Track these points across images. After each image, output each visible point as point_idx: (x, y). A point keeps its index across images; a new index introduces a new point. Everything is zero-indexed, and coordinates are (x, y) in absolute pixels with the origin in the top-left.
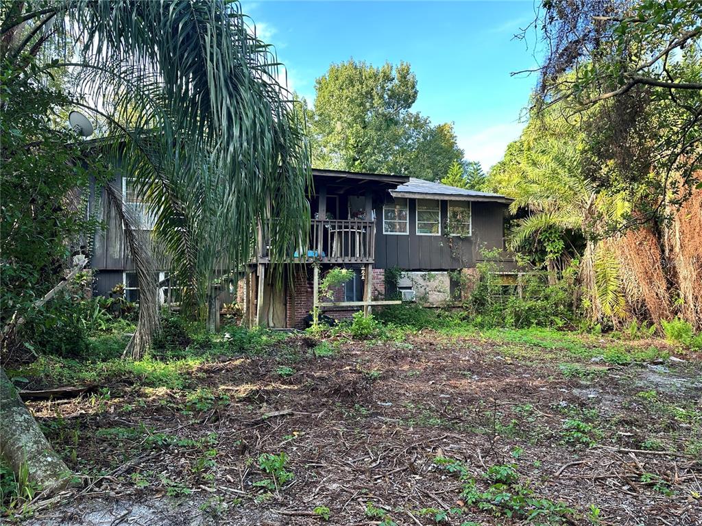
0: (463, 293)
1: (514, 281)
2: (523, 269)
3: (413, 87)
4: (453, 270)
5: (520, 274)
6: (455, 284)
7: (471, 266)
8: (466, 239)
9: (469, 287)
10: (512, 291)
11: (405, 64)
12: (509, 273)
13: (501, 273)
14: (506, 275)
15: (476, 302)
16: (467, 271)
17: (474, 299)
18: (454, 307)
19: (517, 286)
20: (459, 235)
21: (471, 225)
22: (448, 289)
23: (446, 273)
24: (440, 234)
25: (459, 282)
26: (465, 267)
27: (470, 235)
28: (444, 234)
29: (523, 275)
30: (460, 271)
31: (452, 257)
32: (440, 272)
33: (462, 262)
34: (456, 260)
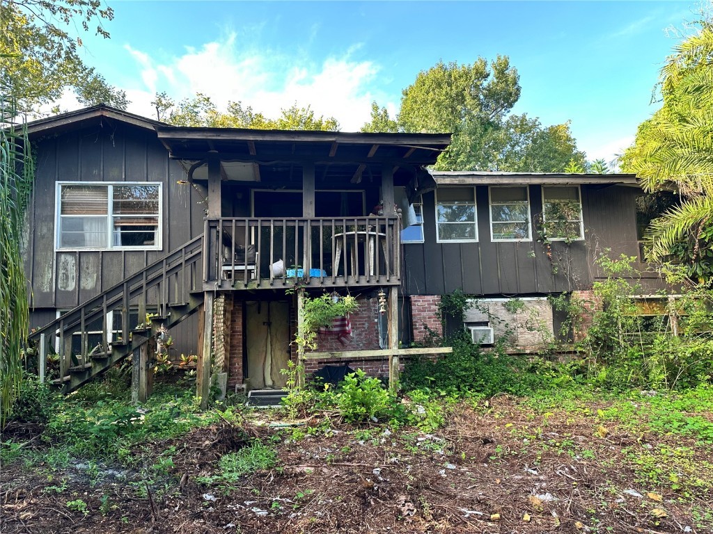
0: (575, 331)
1: (662, 309)
2: (677, 288)
3: (515, 83)
4: (556, 295)
5: (671, 297)
6: (560, 316)
7: (587, 287)
8: (575, 245)
9: (584, 320)
10: (659, 325)
11: (502, 58)
12: (652, 296)
13: (638, 297)
14: (648, 299)
15: (598, 345)
16: (578, 295)
17: (593, 340)
18: (560, 353)
19: (667, 318)
20: (562, 239)
21: (582, 225)
22: (549, 324)
23: (545, 298)
24: (530, 239)
25: (567, 313)
26: (577, 289)
27: (583, 238)
28: (539, 239)
29: (677, 299)
30: (569, 295)
31: (552, 274)
32: (535, 299)
33: (571, 280)
34: (559, 277)
